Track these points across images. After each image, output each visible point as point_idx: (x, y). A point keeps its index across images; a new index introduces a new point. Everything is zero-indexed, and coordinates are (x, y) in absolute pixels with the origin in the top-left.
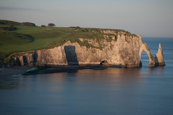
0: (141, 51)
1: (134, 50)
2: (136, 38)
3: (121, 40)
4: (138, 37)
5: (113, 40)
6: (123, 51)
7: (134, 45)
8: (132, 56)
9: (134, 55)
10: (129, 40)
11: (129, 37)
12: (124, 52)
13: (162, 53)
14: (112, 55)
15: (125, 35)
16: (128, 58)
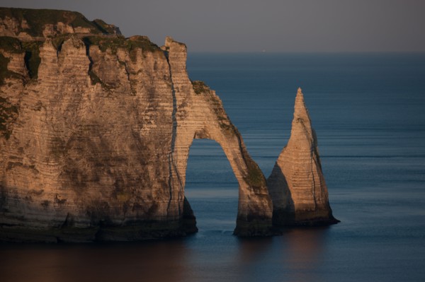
0: (185, 137)
1: (145, 131)
2: (152, 63)
3: (62, 77)
4: (166, 54)
5: (15, 76)
6: (74, 144)
7: (145, 104)
8: (133, 169)
9: (144, 164)
10: (111, 75)
11: (114, 53)
12: (80, 150)
13: (314, 148)
14: (10, 166)
15: (87, 42)
16: (107, 181)
